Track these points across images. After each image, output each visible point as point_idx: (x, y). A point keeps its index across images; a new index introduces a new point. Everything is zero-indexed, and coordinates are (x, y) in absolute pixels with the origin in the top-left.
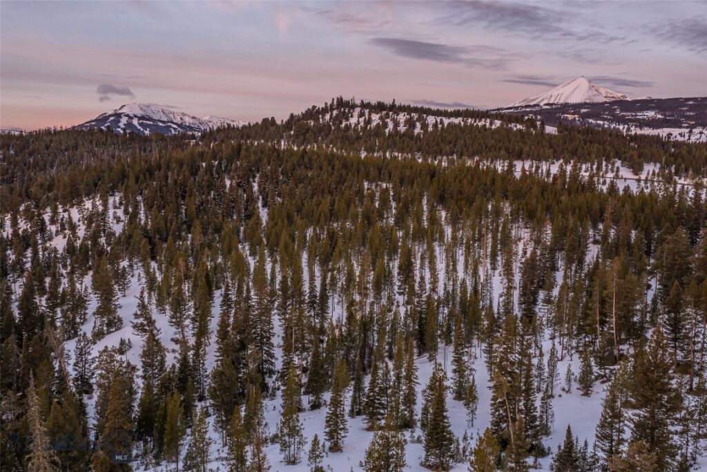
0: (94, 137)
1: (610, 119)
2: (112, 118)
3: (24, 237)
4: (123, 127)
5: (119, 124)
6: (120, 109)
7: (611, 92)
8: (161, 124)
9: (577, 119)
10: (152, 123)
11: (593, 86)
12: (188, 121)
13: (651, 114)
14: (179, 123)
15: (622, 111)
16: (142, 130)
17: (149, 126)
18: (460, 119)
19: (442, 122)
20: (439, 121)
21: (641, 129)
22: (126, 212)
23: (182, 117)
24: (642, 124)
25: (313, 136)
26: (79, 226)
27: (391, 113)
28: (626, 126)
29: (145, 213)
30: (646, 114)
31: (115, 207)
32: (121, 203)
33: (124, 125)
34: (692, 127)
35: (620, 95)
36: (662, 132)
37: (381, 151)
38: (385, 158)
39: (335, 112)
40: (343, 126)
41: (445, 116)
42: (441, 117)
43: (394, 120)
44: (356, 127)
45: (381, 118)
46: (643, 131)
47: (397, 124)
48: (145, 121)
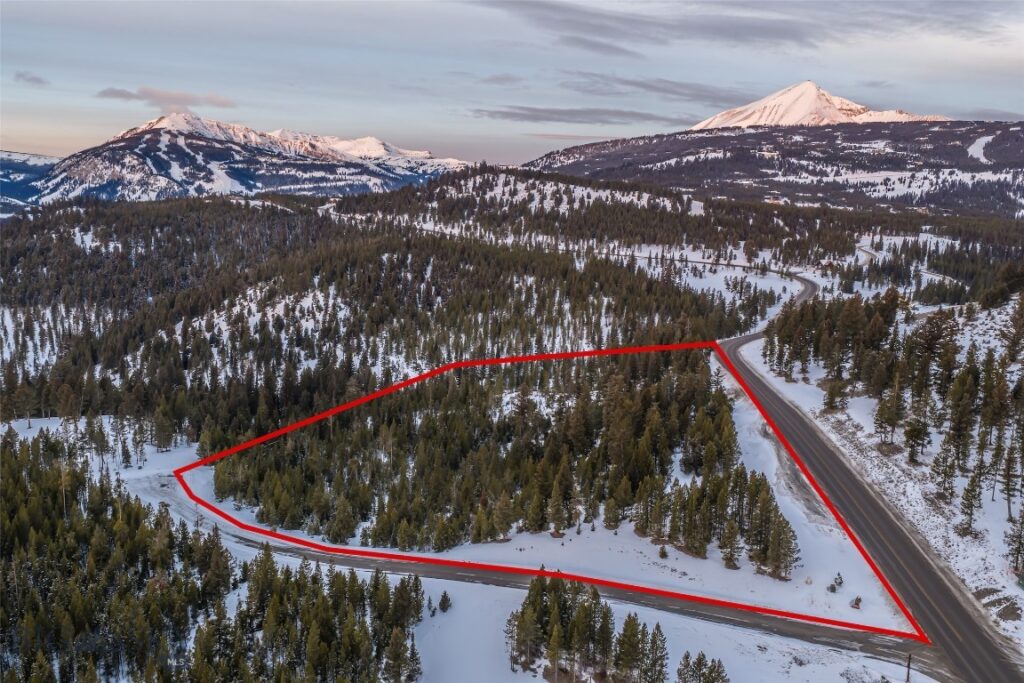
2: (148, 136)
4: (166, 149)
5: (159, 146)
6: (157, 122)
7: (848, 102)
8: (218, 145)
9: (776, 158)
10: (204, 143)
11: (823, 95)
12: (254, 139)
13: (880, 146)
14: (243, 143)
15: (845, 139)
16: (192, 154)
17: (201, 148)
18: (608, 192)
19: (589, 197)
20: (586, 195)
21: (853, 172)
23: (246, 134)
24: (856, 165)
25: (458, 212)
27: (537, 182)
28: (835, 168)
30: (874, 146)
33: (166, 146)
34: (919, 169)
35: (859, 107)
36: (878, 177)
37: (527, 234)
38: (531, 246)
39: (479, 179)
40: (487, 197)
41: (593, 188)
42: (589, 189)
43: (540, 191)
44: (501, 199)
45: (527, 189)
46: (855, 175)
47: (543, 198)
48: (194, 141)
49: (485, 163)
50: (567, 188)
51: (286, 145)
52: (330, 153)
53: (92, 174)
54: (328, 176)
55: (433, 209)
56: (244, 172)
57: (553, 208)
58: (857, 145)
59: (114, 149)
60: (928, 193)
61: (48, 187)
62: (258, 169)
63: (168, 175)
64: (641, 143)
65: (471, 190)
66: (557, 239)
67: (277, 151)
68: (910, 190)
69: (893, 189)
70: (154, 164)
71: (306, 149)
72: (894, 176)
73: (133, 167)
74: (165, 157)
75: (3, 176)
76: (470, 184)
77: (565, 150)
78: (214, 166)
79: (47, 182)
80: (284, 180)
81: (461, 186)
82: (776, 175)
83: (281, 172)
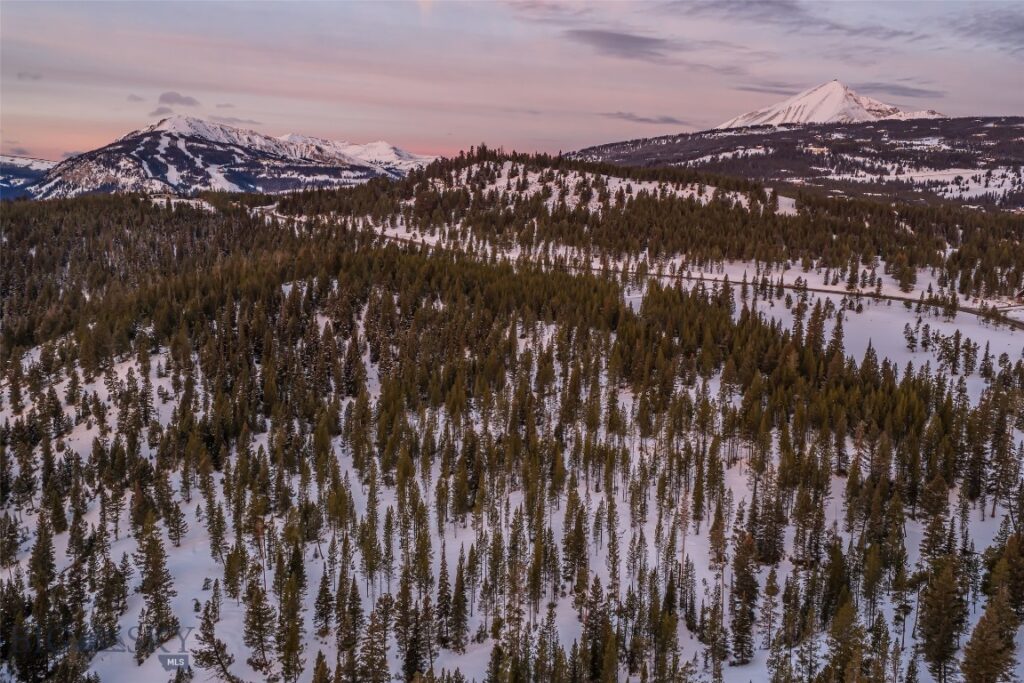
0: (125, 214)
1: (874, 154)
2: (147, 139)
3: (30, 429)
4: (164, 152)
5: (158, 149)
6: (158, 125)
7: (876, 102)
8: (219, 148)
9: (826, 154)
10: (205, 146)
11: (851, 95)
12: (259, 142)
13: (932, 143)
14: (246, 146)
15: (891, 137)
16: (191, 157)
17: (201, 151)
18: (655, 184)
19: (629, 190)
20: (625, 188)
21: (918, 170)
22: (176, 385)
23: (251, 137)
24: (921, 160)
25: (443, 212)
26: (109, 408)
27: (556, 172)
28: (896, 165)
29: (204, 383)
30: (926, 143)
31: (160, 375)
32: (168, 367)
33: (165, 149)
34: (992, 166)
35: (889, 107)
36: (947, 175)
37: (542, 244)
38: (548, 263)
39: (475, 168)
40: (486, 192)
41: (634, 179)
42: (628, 181)
43: (560, 184)
44: (505, 194)
45: (542, 181)
46: (921, 173)
47: (564, 193)
48: (195, 144)
49: (484, 148)
50: (597, 179)
51: (292, 148)
52: (337, 156)
53: (86, 178)
54: (332, 179)
55: (409, 208)
56: (245, 176)
57: (579, 206)
58: (908, 143)
59: (110, 152)
60: (1011, 193)
61: (41, 192)
62: (260, 173)
63: (164, 179)
64: (664, 143)
65: (464, 182)
66: (587, 252)
67: (281, 154)
68: (990, 190)
69: (968, 189)
70: (150, 168)
71: (313, 153)
72: (967, 174)
73: (129, 170)
74: (163, 160)
75: (3, 181)
76: (464, 175)
77: (582, 151)
78: (213, 170)
79: (40, 186)
80: (285, 183)
81: (450, 178)
82: (829, 173)
83: (283, 176)
